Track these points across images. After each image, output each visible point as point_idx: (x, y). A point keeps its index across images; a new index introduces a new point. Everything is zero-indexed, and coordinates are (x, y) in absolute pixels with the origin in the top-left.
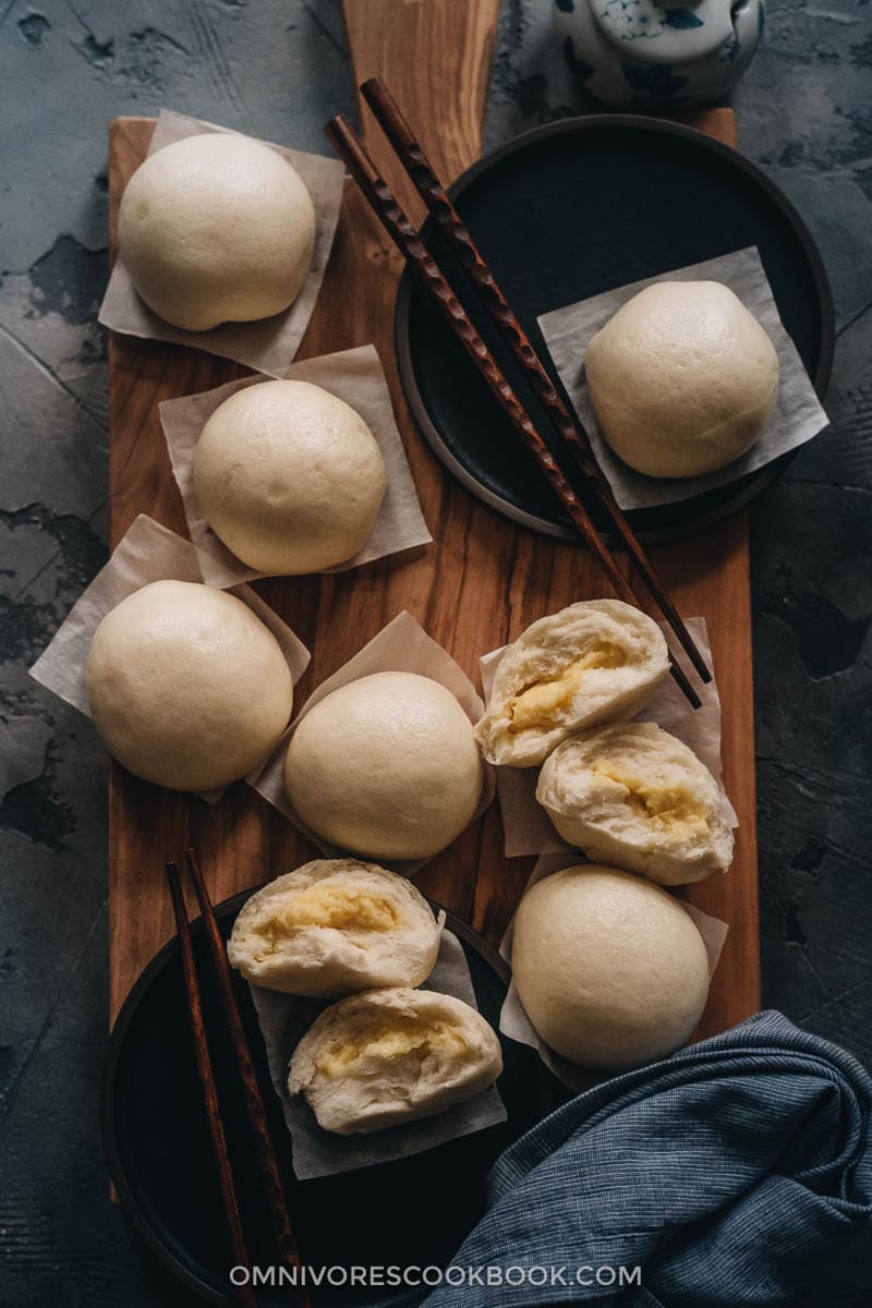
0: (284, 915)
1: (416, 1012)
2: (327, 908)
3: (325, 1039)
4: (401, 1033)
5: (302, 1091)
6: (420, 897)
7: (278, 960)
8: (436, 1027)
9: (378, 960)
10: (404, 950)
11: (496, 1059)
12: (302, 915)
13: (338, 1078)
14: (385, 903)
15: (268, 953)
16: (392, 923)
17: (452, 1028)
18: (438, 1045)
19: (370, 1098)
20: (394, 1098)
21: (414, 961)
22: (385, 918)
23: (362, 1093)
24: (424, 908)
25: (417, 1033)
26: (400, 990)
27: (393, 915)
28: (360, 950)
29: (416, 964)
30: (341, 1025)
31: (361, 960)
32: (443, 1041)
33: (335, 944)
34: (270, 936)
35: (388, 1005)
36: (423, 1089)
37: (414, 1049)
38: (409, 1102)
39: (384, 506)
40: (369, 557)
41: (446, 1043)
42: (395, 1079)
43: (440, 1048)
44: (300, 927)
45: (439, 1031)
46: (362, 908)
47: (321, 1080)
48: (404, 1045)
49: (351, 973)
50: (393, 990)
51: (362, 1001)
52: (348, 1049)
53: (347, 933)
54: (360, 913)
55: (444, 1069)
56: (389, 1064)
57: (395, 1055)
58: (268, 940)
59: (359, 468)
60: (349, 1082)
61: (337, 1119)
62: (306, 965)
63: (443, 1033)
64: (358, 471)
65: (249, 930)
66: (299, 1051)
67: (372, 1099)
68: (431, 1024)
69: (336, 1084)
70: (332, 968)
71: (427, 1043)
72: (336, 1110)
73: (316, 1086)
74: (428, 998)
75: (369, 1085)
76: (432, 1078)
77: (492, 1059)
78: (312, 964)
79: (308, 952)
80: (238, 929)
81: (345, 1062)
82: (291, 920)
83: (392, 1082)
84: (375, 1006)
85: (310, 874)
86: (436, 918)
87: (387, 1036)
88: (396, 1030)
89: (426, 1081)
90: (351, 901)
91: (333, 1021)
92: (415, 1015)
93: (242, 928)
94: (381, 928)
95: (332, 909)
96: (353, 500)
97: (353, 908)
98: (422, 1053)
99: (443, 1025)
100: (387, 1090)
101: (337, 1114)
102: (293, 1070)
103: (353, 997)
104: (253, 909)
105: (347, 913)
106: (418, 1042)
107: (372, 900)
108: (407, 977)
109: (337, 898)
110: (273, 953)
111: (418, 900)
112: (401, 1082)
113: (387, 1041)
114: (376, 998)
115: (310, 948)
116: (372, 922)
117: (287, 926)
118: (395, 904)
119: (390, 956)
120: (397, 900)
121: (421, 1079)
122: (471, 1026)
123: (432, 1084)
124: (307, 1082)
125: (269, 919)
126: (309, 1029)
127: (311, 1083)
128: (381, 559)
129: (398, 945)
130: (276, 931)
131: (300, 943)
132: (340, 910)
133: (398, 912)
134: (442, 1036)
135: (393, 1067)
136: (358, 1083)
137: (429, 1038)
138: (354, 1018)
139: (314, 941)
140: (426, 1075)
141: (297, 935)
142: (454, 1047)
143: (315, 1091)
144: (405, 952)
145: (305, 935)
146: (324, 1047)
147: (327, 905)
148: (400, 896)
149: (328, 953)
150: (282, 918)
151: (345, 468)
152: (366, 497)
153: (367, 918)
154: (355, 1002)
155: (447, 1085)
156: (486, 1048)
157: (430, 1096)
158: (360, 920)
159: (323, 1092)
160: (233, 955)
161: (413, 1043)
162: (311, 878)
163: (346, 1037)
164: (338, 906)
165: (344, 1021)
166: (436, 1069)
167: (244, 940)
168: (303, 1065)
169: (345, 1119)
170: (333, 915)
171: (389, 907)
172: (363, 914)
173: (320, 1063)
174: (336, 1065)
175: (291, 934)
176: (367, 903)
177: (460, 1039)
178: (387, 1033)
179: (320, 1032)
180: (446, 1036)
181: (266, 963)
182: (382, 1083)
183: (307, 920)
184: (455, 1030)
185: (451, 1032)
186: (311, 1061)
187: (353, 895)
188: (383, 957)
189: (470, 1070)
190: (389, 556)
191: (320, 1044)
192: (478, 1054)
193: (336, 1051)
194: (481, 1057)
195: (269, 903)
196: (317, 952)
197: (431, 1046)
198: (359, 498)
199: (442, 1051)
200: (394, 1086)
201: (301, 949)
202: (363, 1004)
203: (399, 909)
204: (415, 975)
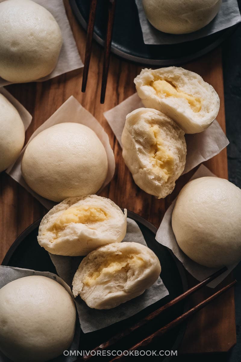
0: (59, 221)
1: (121, 252)
2: (76, 215)
3: (85, 271)
4: (116, 262)
5: (79, 295)
6: (116, 205)
7: (60, 240)
8: (131, 256)
9: (102, 233)
10: (112, 227)
11: (157, 264)
12: (66, 220)
13: (94, 286)
14: (101, 209)
15: (55, 239)
16: (105, 217)
17: (137, 255)
18: (132, 263)
19: (108, 291)
20: (118, 290)
21: (117, 231)
22: (102, 216)
23: (104, 290)
24: (118, 209)
25: (123, 261)
26: (113, 244)
27: (105, 214)
28: (93, 230)
29: (118, 232)
30: (91, 264)
31: (94, 234)
32: (134, 262)
33: (82, 229)
34: (55, 231)
35: (109, 251)
36: (129, 284)
37: (123, 268)
38: (125, 291)
39: (62, 52)
40: (56, 74)
41: (135, 262)
42: (117, 282)
43: (133, 264)
44: (66, 224)
45: (132, 258)
46: (91, 213)
47: (86, 288)
48: (118, 266)
49: (91, 240)
50: (110, 245)
51: (98, 252)
52: (96, 274)
53: (87, 224)
54: (91, 215)
55: (136, 273)
56: (113, 275)
57: (115, 271)
58: (54, 233)
59: (50, 35)
60: (98, 286)
61: (96, 302)
62: (71, 239)
63: (134, 258)
64: (50, 36)
65: (45, 230)
66: (75, 278)
67: (109, 291)
68: (128, 256)
69: (93, 288)
70: (82, 239)
71: (128, 264)
72: (94, 299)
73: (84, 291)
74: (125, 245)
75: (106, 286)
76: (132, 278)
77: (155, 264)
78: (74, 238)
79: (71, 234)
80: (40, 230)
81: (95, 279)
82: (62, 222)
83: (116, 284)
84: (104, 253)
85: (67, 203)
86: (123, 212)
87: (111, 264)
88: (114, 261)
89: (130, 280)
90: (86, 211)
91: (88, 263)
92: (120, 253)
93: (42, 229)
94: (101, 220)
95: (79, 216)
96: (48, 48)
97: (88, 214)
98: (126, 269)
99: (133, 255)
100: (115, 287)
101: (95, 300)
102: (74, 286)
103: (94, 251)
104: (45, 221)
105: (85, 216)
106: (124, 264)
107: (95, 209)
108: (115, 238)
109: (80, 211)
110: (57, 238)
111: (115, 207)
112: (120, 283)
113: (111, 266)
114: (103, 249)
115: (72, 232)
116: (96, 218)
117: (61, 225)
118: (105, 210)
119: (106, 231)
120: (106, 207)
121: (128, 280)
122: (145, 253)
123: (133, 281)
124: (80, 290)
125: (53, 225)
126: (77, 269)
127: (82, 290)
128: (62, 75)
129: (109, 225)
130: (57, 228)
131: (67, 231)
132: (82, 215)
133: (107, 212)
134: (133, 260)
135: (115, 277)
136: (102, 286)
137: (128, 262)
138: (96, 260)
139: (73, 229)
140: (130, 278)
141: (66, 228)
142: (139, 263)
143: (84, 293)
144: (112, 228)
145: (69, 227)
146: (85, 275)
147: (76, 214)
148: (107, 206)
149: (79, 232)
150: (58, 223)
151: (43, 35)
152: (53, 47)
153: (94, 217)
154: (95, 253)
155: (139, 279)
156: (152, 261)
157: (132, 286)
158: (92, 218)
159: (87, 293)
160: (40, 241)
161: (122, 265)
162: (68, 205)
163: (94, 269)
164: (82, 214)
165: (92, 262)
166: (133, 274)
167: (44, 235)
168: (77, 283)
169: (99, 301)
170: (80, 218)
171: (103, 211)
172: (92, 215)
173: (85, 281)
174: (91, 281)
175: (63, 229)
176: (93, 210)
177: (141, 259)
178: (111, 263)
179: (82, 268)
180: (135, 259)
181: (55, 242)
182: (112, 284)
183: (68, 221)
184: (139, 256)
185: (137, 257)
186: (81, 281)
187: (87, 208)
188: (103, 231)
189: (147, 271)
190: (66, 74)
191: (83, 273)
192: (149, 263)
193: (91, 275)
194: (151, 265)
195: (52, 218)
196: (75, 233)
197: (130, 265)
198: (50, 47)
199: (134, 266)
200: (117, 285)
201: (68, 233)
202: (99, 253)
203: (107, 211)
204: (118, 236)
